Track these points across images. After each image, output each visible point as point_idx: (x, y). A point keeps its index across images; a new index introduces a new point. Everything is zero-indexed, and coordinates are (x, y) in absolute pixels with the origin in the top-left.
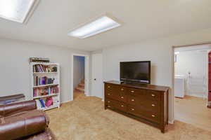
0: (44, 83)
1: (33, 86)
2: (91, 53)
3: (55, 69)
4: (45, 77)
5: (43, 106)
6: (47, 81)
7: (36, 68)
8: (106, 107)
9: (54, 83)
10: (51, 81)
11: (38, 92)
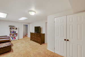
0: (13, 32)
1: (10, 33)
2: (29, 23)
3: (17, 29)
4: (13, 31)
5: (13, 39)
6: (14, 32)
7: (11, 28)
8: (31, 40)
9: (16, 33)
10: (15, 32)
11: (11, 35)
